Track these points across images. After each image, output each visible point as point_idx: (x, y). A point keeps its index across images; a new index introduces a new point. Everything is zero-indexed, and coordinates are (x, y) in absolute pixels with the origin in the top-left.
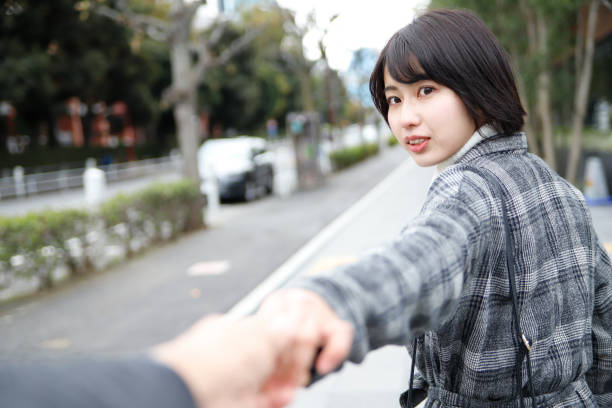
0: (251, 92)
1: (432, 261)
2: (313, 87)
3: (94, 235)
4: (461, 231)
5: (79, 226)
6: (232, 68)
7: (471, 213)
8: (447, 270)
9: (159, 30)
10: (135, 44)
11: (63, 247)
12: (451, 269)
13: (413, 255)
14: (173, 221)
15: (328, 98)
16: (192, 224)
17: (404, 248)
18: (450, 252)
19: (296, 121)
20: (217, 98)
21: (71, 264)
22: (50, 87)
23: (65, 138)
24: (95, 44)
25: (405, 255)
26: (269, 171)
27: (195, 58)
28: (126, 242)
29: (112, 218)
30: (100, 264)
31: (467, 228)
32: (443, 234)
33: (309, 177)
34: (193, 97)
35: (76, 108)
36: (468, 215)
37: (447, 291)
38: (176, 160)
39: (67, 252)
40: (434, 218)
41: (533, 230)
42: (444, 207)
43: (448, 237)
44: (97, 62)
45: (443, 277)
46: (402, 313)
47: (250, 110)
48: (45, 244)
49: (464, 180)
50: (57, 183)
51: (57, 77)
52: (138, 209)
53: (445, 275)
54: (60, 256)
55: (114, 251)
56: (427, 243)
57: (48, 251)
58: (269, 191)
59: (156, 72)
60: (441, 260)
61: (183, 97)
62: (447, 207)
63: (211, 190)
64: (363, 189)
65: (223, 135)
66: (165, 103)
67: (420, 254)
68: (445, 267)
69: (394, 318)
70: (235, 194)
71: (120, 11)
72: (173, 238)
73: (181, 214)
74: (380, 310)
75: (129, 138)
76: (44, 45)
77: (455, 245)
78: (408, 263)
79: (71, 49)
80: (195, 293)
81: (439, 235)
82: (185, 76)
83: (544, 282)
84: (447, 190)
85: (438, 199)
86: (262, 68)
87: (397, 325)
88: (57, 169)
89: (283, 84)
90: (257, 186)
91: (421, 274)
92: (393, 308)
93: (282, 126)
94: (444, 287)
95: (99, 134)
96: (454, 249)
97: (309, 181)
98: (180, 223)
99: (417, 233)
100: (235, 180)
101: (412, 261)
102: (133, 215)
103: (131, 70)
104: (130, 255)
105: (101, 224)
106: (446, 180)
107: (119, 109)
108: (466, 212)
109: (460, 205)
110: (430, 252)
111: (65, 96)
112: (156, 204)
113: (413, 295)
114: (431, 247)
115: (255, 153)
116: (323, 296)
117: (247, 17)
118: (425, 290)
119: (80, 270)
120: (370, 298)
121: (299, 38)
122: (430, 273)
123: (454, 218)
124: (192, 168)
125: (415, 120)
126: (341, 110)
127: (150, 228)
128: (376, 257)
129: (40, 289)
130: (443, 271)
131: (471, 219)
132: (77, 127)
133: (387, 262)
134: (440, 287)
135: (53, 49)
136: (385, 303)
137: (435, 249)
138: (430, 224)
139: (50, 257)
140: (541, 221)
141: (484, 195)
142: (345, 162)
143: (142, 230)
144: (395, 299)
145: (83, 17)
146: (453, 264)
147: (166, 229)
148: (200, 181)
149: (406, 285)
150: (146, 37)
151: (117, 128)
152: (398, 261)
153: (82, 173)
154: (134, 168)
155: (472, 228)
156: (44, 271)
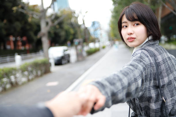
0: (63, 34)
1: (131, 76)
2: (81, 32)
3: (18, 75)
4: (141, 67)
5: (14, 72)
6: (58, 27)
7: (144, 62)
8: (136, 78)
9: (37, 15)
10: (30, 20)
11: (9, 78)
12: (137, 78)
13: (126, 74)
14: (41, 71)
15: (85, 35)
16: (47, 71)
17: (123, 72)
18: (137, 73)
19: (76, 41)
20: (53, 35)
21: (12, 83)
22: (4, 32)
23: (8, 47)
24: (17, 20)
25: (124, 74)
26: (69, 56)
27: (47, 23)
28: (28, 77)
29: (23, 70)
30: (20, 83)
31: (142, 66)
32: (135, 68)
33: (80, 57)
34: (47, 34)
35: (12, 38)
36: (143, 62)
37: (136, 85)
38: (41, 53)
39: (10, 80)
40: (132, 63)
41: (164, 65)
42: (136, 60)
43: (136, 69)
44: (18, 25)
45: (135, 80)
46: (123, 91)
47: (63, 39)
48: (4, 78)
49: (142, 52)
50: (6, 60)
51: (6, 30)
52: (31, 67)
53: (136, 80)
54: (8, 81)
55: (24, 79)
56: (130, 70)
57: (5, 80)
58: (69, 62)
59: (35, 28)
60: (134, 75)
61: (44, 35)
62: (137, 60)
63: (52, 62)
64: (96, 61)
65: (55, 46)
66: (39, 36)
67: (128, 74)
68: (135, 78)
69: (120, 93)
70: (59, 62)
71: (25, 10)
72: (41, 75)
73: (43, 69)
74: (115, 91)
75: (27, 47)
76: (2, 20)
77: (139, 71)
78: (124, 77)
79: (10, 21)
80: (48, 91)
81: (134, 68)
82: (44, 29)
83: (170, 81)
84: (137, 55)
85: (134, 58)
86: (66, 27)
87: (121, 95)
88: (6, 56)
89: (72, 31)
90: (65, 60)
91: (128, 80)
92: (120, 90)
93: (72, 43)
94: (135, 84)
95: (18, 46)
96: (138, 72)
97: (80, 59)
98: (43, 71)
99: (127, 68)
100: (59, 58)
101: (126, 76)
102: (30, 69)
103: (28, 27)
104: (29, 80)
105: (20, 72)
106: (136, 53)
107: (24, 39)
108: (142, 61)
109: (140, 60)
110: (131, 73)
111: (8, 35)
112: (36, 65)
113: (126, 86)
114: (131, 72)
115: (65, 51)
116: (98, 87)
117: (62, 12)
118: (129, 85)
119: (14, 85)
120: (112, 88)
121: (77, 18)
122: (131, 79)
123: (138, 63)
124: (47, 55)
125: (132, 32)
126: (89, 38)
127: (35, 73)
128: (115, 75)
129: (2, 91)
130: (135, 79)
131: (144, 63)
132: (12, 44)
133: (118, 76)
134: (134, 83)
135: (5, 21)
136: (117, 89)
137: (132, 72)
138: (131, 65)
139: (5, 81)
140: (166, 63)
141: (148, 57)
142: (90, 53)
143: (32, 73)
144: (120, 88)
145: (14, 12)
146: (138, 77)
147: (39, 73)
148: (49, 59)
149: (124, 83)
150: (33, 17)
151: (24, 44)
152: (121, 76)
153: (14, 57)
154: (29, 55)
155: (144, 66)
156: (3, 86)
